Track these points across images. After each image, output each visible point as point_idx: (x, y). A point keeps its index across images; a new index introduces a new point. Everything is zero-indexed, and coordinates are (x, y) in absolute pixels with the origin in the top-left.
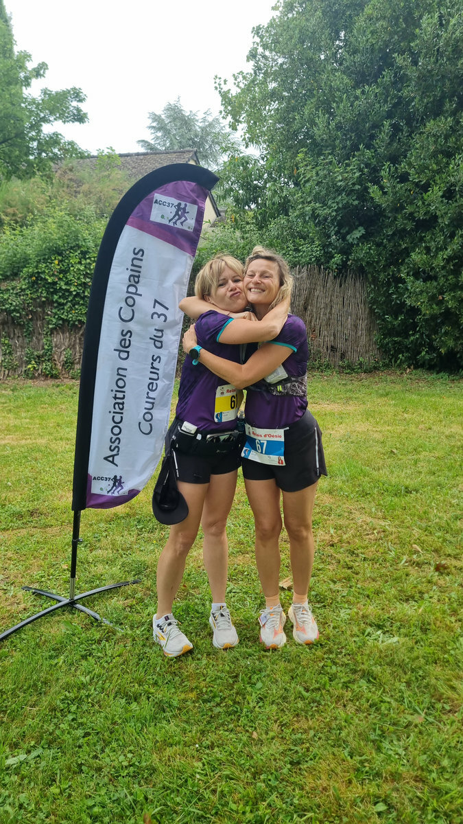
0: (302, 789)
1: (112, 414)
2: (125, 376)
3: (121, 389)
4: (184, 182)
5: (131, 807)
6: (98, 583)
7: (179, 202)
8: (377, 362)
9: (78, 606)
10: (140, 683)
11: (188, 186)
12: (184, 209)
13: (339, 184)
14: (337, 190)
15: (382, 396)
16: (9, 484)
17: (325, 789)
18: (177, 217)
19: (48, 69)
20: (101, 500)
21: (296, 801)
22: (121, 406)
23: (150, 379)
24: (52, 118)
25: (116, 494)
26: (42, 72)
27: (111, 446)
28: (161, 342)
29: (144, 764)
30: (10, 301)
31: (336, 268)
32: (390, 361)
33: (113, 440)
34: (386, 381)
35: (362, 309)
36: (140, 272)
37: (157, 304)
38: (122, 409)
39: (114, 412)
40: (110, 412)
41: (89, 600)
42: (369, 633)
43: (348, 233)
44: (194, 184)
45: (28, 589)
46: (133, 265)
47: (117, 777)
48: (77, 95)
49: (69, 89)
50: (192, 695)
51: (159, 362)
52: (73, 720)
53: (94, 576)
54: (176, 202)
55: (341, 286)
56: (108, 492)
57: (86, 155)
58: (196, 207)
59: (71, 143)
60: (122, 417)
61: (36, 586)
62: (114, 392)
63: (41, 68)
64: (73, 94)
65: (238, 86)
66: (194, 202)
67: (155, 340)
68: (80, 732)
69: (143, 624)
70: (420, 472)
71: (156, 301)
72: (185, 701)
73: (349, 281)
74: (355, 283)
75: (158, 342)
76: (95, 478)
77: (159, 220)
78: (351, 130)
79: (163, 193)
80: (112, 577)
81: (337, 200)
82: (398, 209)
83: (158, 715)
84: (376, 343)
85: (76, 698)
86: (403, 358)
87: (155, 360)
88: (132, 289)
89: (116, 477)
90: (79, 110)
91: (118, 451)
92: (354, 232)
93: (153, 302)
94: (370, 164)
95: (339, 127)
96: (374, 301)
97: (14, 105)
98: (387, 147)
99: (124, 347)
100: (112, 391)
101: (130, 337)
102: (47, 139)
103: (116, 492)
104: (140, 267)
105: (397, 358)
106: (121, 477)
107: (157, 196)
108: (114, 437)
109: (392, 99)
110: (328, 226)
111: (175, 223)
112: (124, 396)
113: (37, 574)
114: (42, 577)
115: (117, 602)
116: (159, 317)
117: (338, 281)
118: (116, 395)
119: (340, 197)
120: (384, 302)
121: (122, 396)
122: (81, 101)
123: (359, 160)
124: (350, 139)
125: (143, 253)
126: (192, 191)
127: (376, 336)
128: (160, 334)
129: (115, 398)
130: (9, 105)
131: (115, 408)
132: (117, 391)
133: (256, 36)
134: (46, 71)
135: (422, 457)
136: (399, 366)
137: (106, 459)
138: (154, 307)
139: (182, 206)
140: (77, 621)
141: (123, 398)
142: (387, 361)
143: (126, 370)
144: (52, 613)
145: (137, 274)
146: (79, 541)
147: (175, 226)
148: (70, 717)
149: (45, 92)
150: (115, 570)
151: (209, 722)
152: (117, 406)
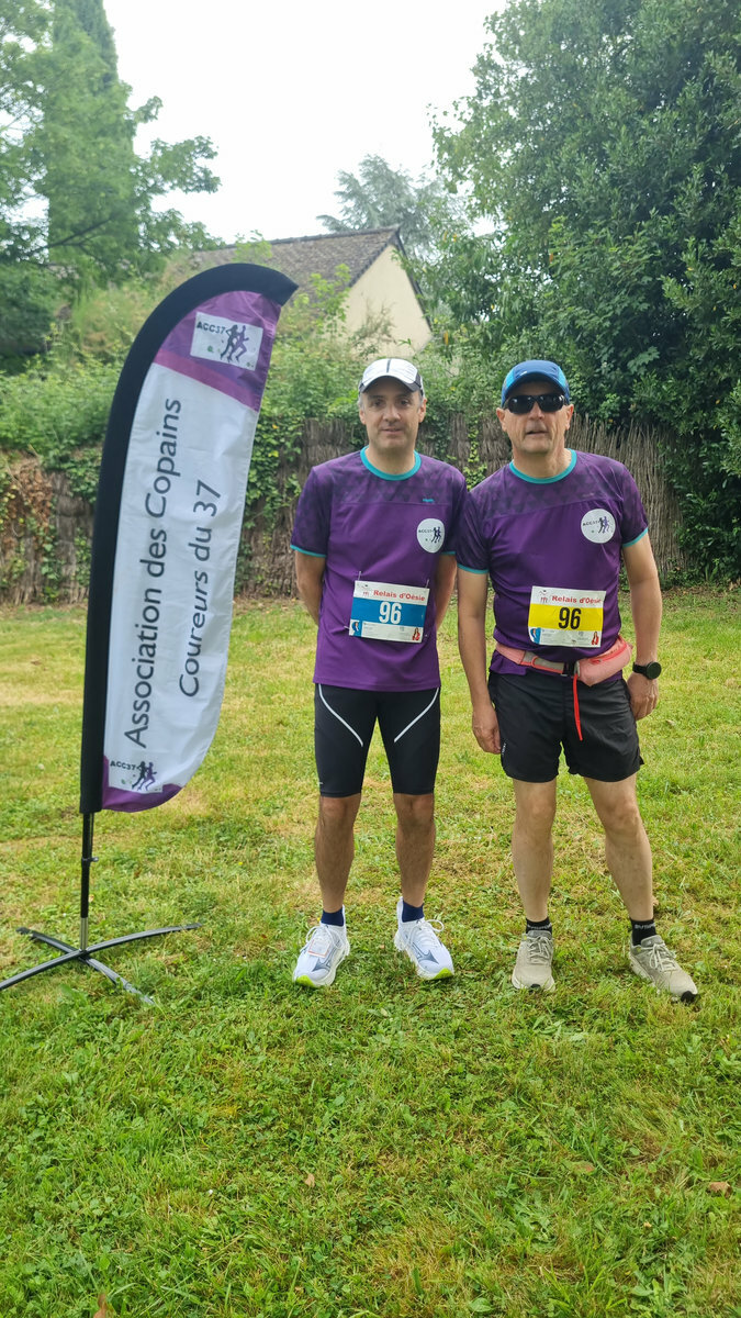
0: (363, 1270)
1: (137, 664)
2: (158, 602)
3: (150, 623)
4: (242, 293)
5: (86, 1280)
6: (133, 926)
7: (235, 323)
8: (680, 573)
9: (93, 962)
10: (154, 1087)
11: (247, 299)
12: (242, 334)
13: (615, 273)
14: (614, 287)
15: (678, 628)
16: (41, 766)
17: (399, 1273)
18: (230, 348)
19: (162, 105)
20: (122, 799)
21: (346, 1289)
22: (151, 651)
23: (197, 607)
24: (167, 186)
25: (143, 791)
26: (153, 112)
27: (134, 715)
28: (207, 549)
29: (125, 1215)
30: (87, 479)
31: (610, 417)
32: (702, 571)
33: (138, 705)
34: (691, 604)
35: (653, 485)
36: (174, 437)
37: (202, 488)
38: (152, 655)
39: (140, 660)
40: (133, 660)
41: (112, 953)
42: (542, 1024)
43: (632, 356)
44: (257, 295)
45: (24, 931)
46: (166, 426)
47: (82, 1232)
48: (205, 148)
49: (192, 139)
50: (229, 1111)
51: (206, 582)
52: (40, 1138)
53: (130, 915)
54: (228, 324)
55: (618, 447)
56: (133, 786)
57: (218, 243)
58: (261, 330)
59: (198, 226)
60: (152, 669)
61: (40, 928)
62: (140, 629)
63: (152, 105)
64: (199, 146)
65: (460, 119)
66: (258, 323)
67: (198, 547)
68: (46, 1159)
69: (185, 994)
70: (707, 759)
71: (200, 484)
72: (217, 1118)
73: (633, 438)
74: (642, 442)
75: (201, 548)
76: (113, 764)
77: (205, 355)
78: (638, 185)
79: (212, 312)
80: (158, 916)
81: (613, 302)
82: (713, 316)
83: (169, 1140)
84: (676, 541)
85: (50, 1105)
86: (722, 565)
87: (199, 579)
88: (166, 465)
89: (143, 764)
90: (206, 172)
91: (146, 723)
92: (641, 356)
93: (196, 485)
94: (667, 241)
95: (614, 183)
96: (673, 470)
97: (102, 168)
98: (696, 209)
99: (155, 559)
100: (137, 626)
101: (164, 540)
102: (160, 220)
103: (143, 787)
104: (175, 429)
105: (712, 565)
106: (151, 764)
107: (201, 316)
108: (141, 700)
109: (703, 127)
110: (597, 346)
111: (229, 358)
112: (156, 634)
113: (44, 908)
114: (52, 913)
115: (157, 957)
116: (205, 509)
117: (614, 439)
118: (143, 632)
119: (617, 298)
120: (690, 473)
121: (152, 635)
122: (211, 156)
123: (649, 236)
124: (635, 200)
125: (179, 406)
126: (255, 305)
127: (677, 528)
128: (205, 536)
129: (142, 637)
130: (96, 169)
131: (141, 654)
132: (144, 627)
133: (490, 31)
134: (160, 110)
135: (717, 733)
136: (716, 578)
137: (127, 734)
138: (198, 494)
139: (239, 330)
140: (84, 984)
141: (154, 638)
142: (696, 571)
143: (159, 591)
144: (51, 970)
145: (172, 440)
146: (92, 860)
147: (231, 363)
148: (36, 1134)
149: (156, 145)
150: (168, 908)
151: (245, 1156)
152: (144, 650)
